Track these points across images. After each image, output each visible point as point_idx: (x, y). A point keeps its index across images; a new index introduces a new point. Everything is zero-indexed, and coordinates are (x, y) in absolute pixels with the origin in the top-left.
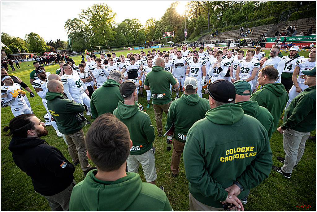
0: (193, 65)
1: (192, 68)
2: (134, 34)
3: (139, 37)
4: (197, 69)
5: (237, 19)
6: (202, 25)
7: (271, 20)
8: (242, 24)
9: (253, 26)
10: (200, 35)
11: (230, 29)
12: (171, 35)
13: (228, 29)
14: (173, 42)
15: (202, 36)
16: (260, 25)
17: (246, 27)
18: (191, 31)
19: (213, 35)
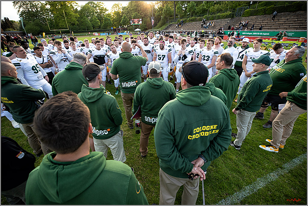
0: (159, 52)
1: (158, 55)
2: (100, 19)
3: (105, 22)
4: (163, 56)
5: (200, 11)
6: (168, 14)
7: (228, 15)
8: (204, 16)
9: (213, 19)
10: (167, 24)
11: (194, 20)
12: (138, 23)
13: (192, 20)
14: (140, 30)
15: (168, 26)
16: (219, 19)
17: (208, 19)
18: (157, 19)
19: (178, 25)
